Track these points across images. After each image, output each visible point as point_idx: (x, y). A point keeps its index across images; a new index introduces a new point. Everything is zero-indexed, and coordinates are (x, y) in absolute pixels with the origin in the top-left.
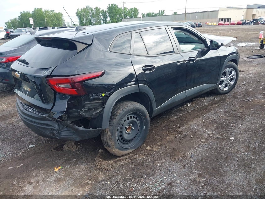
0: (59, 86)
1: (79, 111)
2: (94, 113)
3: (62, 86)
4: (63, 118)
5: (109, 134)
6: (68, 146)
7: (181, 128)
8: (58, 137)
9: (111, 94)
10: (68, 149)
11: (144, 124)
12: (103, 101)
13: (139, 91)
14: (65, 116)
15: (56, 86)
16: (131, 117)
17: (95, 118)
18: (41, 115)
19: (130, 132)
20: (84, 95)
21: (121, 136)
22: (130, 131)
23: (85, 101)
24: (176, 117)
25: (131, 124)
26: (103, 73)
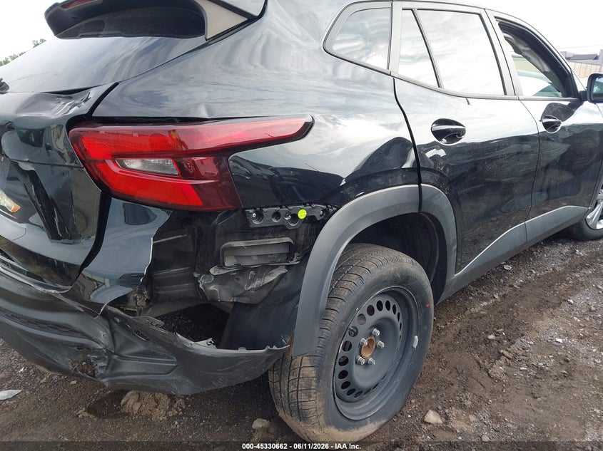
0: (124, 167)
1: (196, 275)
2: (254, 285)
3: (135, 164)
4: (132, 303)
5: (309, 372)
6: (139, 401)
7: (518, 341)
8: (104, 380)
9: (328, 215)
10: (140, 411)
11: (415, 327)
12: (296, 238)
13: (420, 208)
14: (140, 293)
15: (109, 163)
16: (380, 305)
17: (251, 306)
18: (40, 289)
19: (371, 359)
20: (229, 213)
21: (343, 374)
22: (371, 356)
23: (229, 235)
24: (485, 303)
25: (377, 332)
26: (307, 128)
